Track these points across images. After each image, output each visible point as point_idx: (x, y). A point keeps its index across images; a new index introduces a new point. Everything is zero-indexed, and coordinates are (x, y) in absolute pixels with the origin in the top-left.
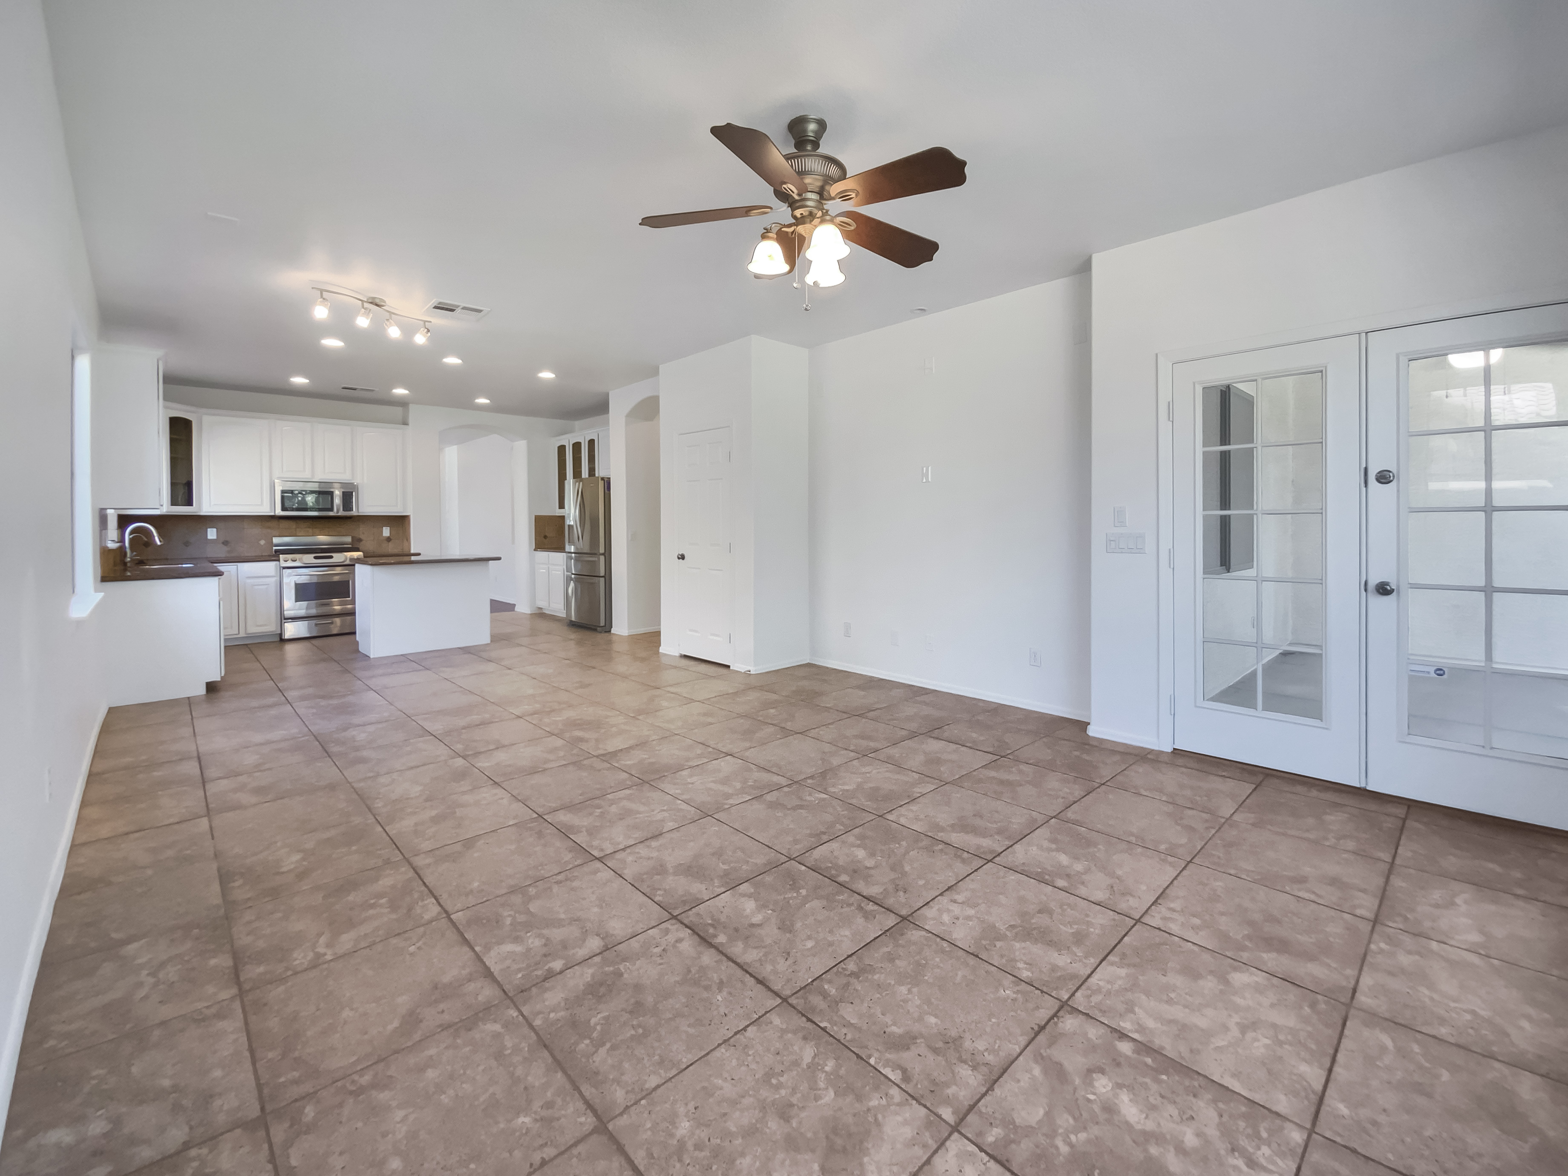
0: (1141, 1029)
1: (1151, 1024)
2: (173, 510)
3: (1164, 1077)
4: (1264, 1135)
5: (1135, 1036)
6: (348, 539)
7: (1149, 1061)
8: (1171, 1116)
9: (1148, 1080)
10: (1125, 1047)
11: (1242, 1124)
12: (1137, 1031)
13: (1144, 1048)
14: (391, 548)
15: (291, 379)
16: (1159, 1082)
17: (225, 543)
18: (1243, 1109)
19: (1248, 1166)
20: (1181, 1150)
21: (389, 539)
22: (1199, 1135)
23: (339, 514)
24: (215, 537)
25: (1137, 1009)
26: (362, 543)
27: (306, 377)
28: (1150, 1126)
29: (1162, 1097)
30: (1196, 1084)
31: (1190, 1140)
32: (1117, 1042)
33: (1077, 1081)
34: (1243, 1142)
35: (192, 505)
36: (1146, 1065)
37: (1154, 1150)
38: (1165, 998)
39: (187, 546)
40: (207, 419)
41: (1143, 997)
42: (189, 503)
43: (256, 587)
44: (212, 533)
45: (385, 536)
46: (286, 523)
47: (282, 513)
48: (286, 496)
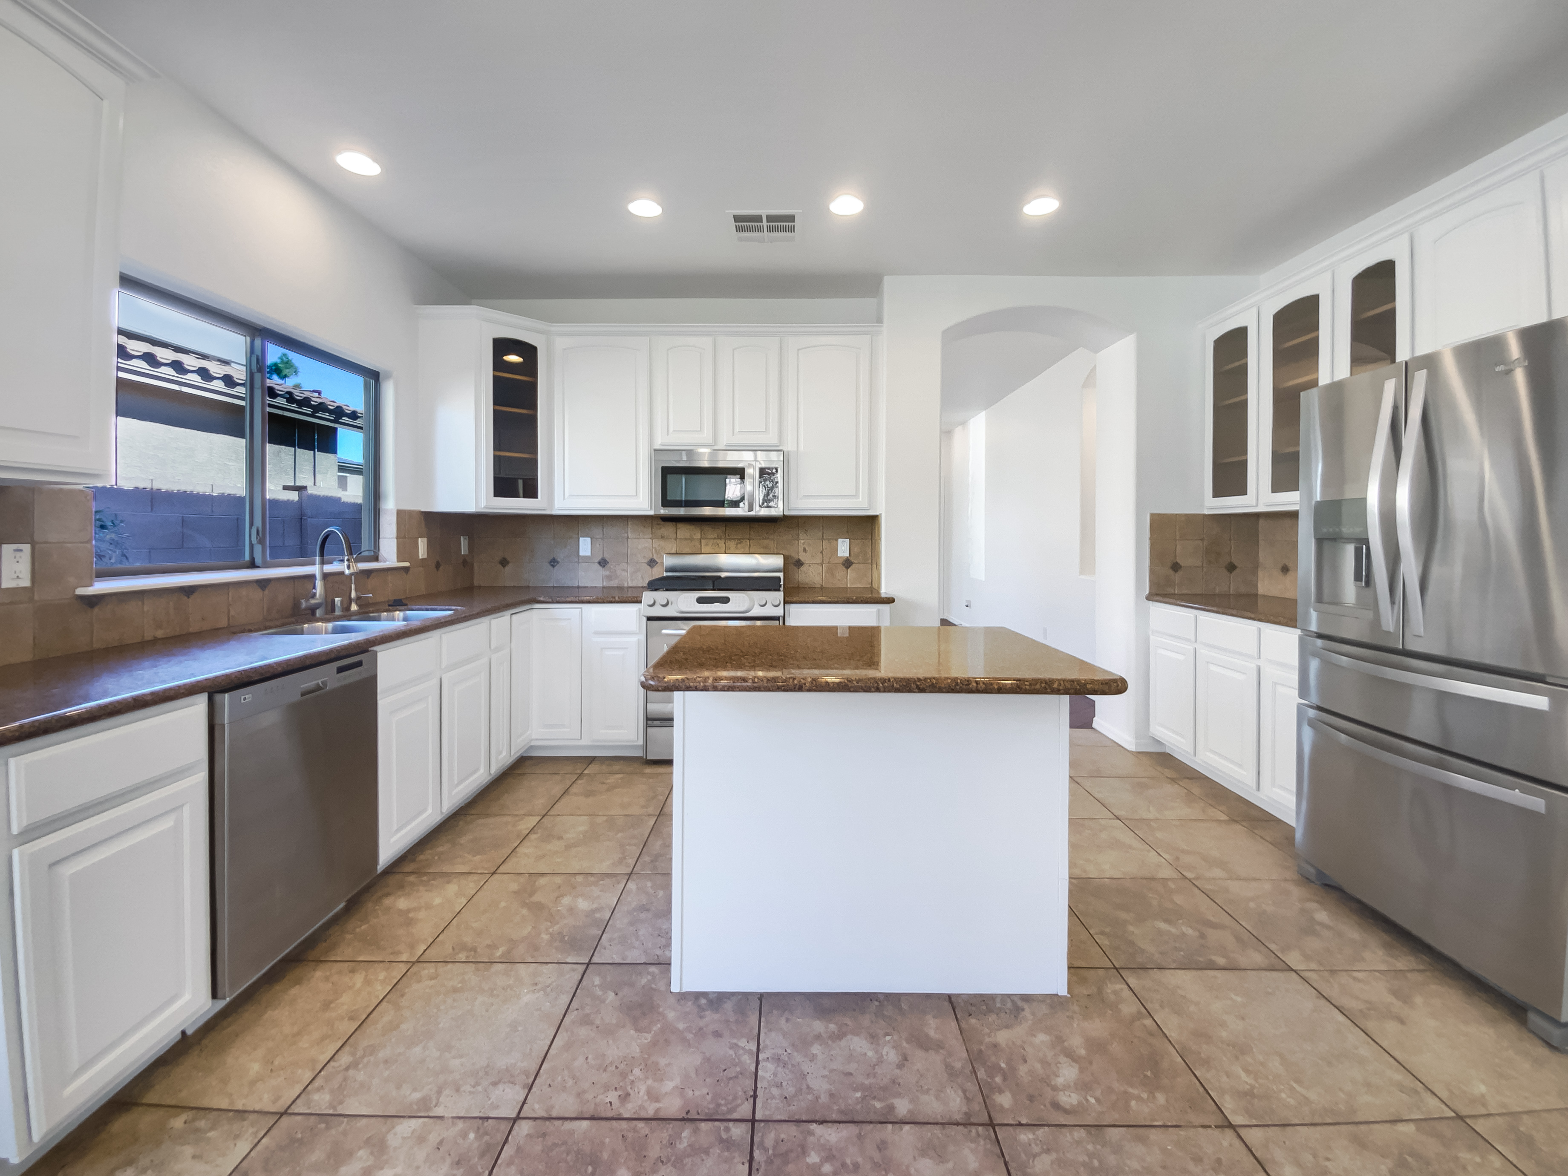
2: (502, 506)
6: (777, 561)
14: (851, 579)
17: (603, 563)
21: (847, 563)
23: (752, 513)
24: (588, 553)
26: (803, 568)
35: (537, 497)
39: (553, 566)
40: (561, 343)
42: (531, 492)
43: (605, 652)
44: (585, 546)
45: (841, 557)
46: (684, 531)
47: (663, 511)
48: (670, 478)
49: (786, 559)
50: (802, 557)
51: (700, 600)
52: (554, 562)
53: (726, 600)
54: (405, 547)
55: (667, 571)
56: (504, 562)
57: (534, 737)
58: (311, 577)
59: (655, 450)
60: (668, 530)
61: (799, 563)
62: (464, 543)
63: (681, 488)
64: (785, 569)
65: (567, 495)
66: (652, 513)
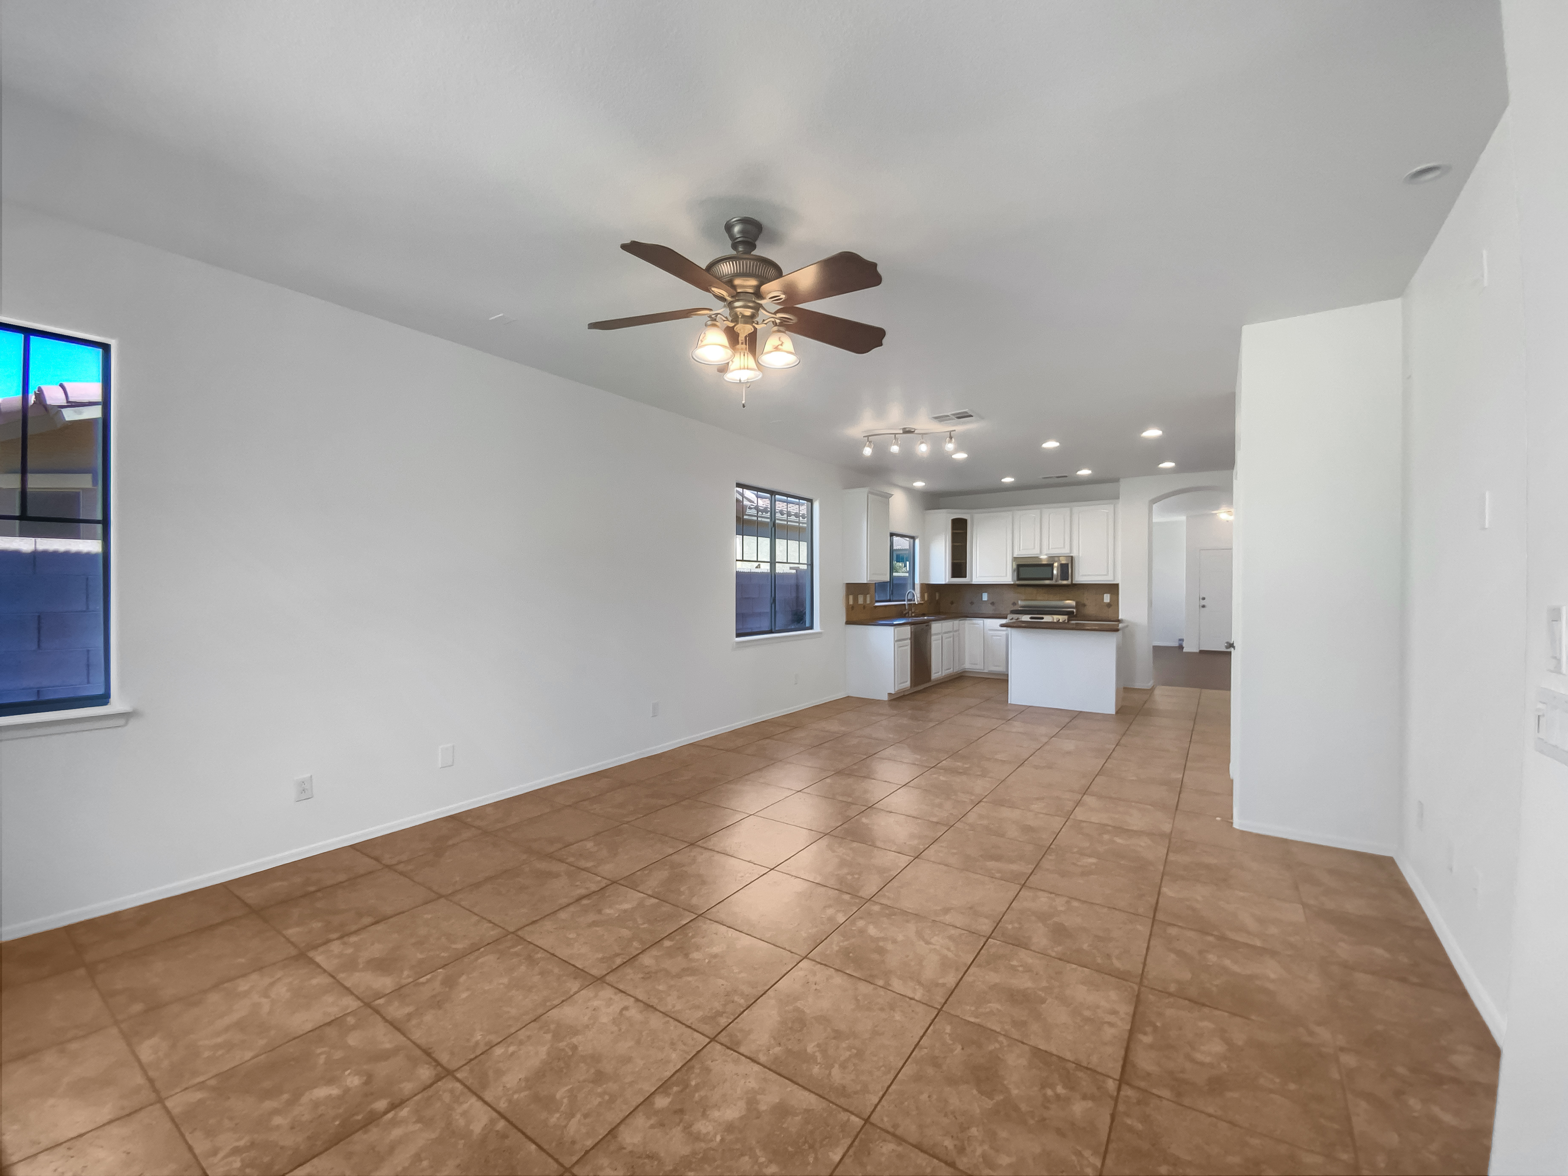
0: (394, 1123)
1: (396, 1133)
2: (953, 581)
3: (337, 1123)
4: (248, 1171)
5: (390, 1115)
6: (1072, 603)
7: (359, 1117)
8: (304, 1115)
9: (341, 1111)
10: (381, 1105)
11: (266, 1159)
12: (393, 1118)
13: (373, 1119)
15: (1003, 480)
16: (335, 1118)
17: (993, 604)
18: (276, 1168)
19: (237, 1147)
20: (276, 1112)
21: (1109, 605)
22: (278, 1127)
23: (1057, 583)
24: (986, 599)
25: (419, 1126)
27: (1012, 477)
28: (305, 1099)
29: (321, 1116)
30: (319, 1143)
31: (277, 1120)
32: (389, 1100)
33: (365, 1067)
34: (253, 1153)
35: (967, 577)
36: (357, 1114)
37: (286, 1096)
38: (423, 1155)
39: (972, 605)
40: (976, 517)
41: (433, 1136)
42: (964, 575)
43: (994, 637)
44: (985, 597)
45: (1105, 603)
46: (1029, 590)
47: (1018, 582)
48: (1021, 569)
49: (1077, 603)
50: (1086, 602)
51: (1031, 618)
52: (972, 603)
53: (1043, 618)
54: (922, 596)
55: (1020, 607)
56: (952, 603)
57: (966, 667)
58: (905, 604)
59: (1014, 558)
60: (1022, 590)
61: (1084, 605)
62: (937, 595)
63: (1025, 573)
64: (1077, 607)
65: (978, 576)
66: (1012, 583)
